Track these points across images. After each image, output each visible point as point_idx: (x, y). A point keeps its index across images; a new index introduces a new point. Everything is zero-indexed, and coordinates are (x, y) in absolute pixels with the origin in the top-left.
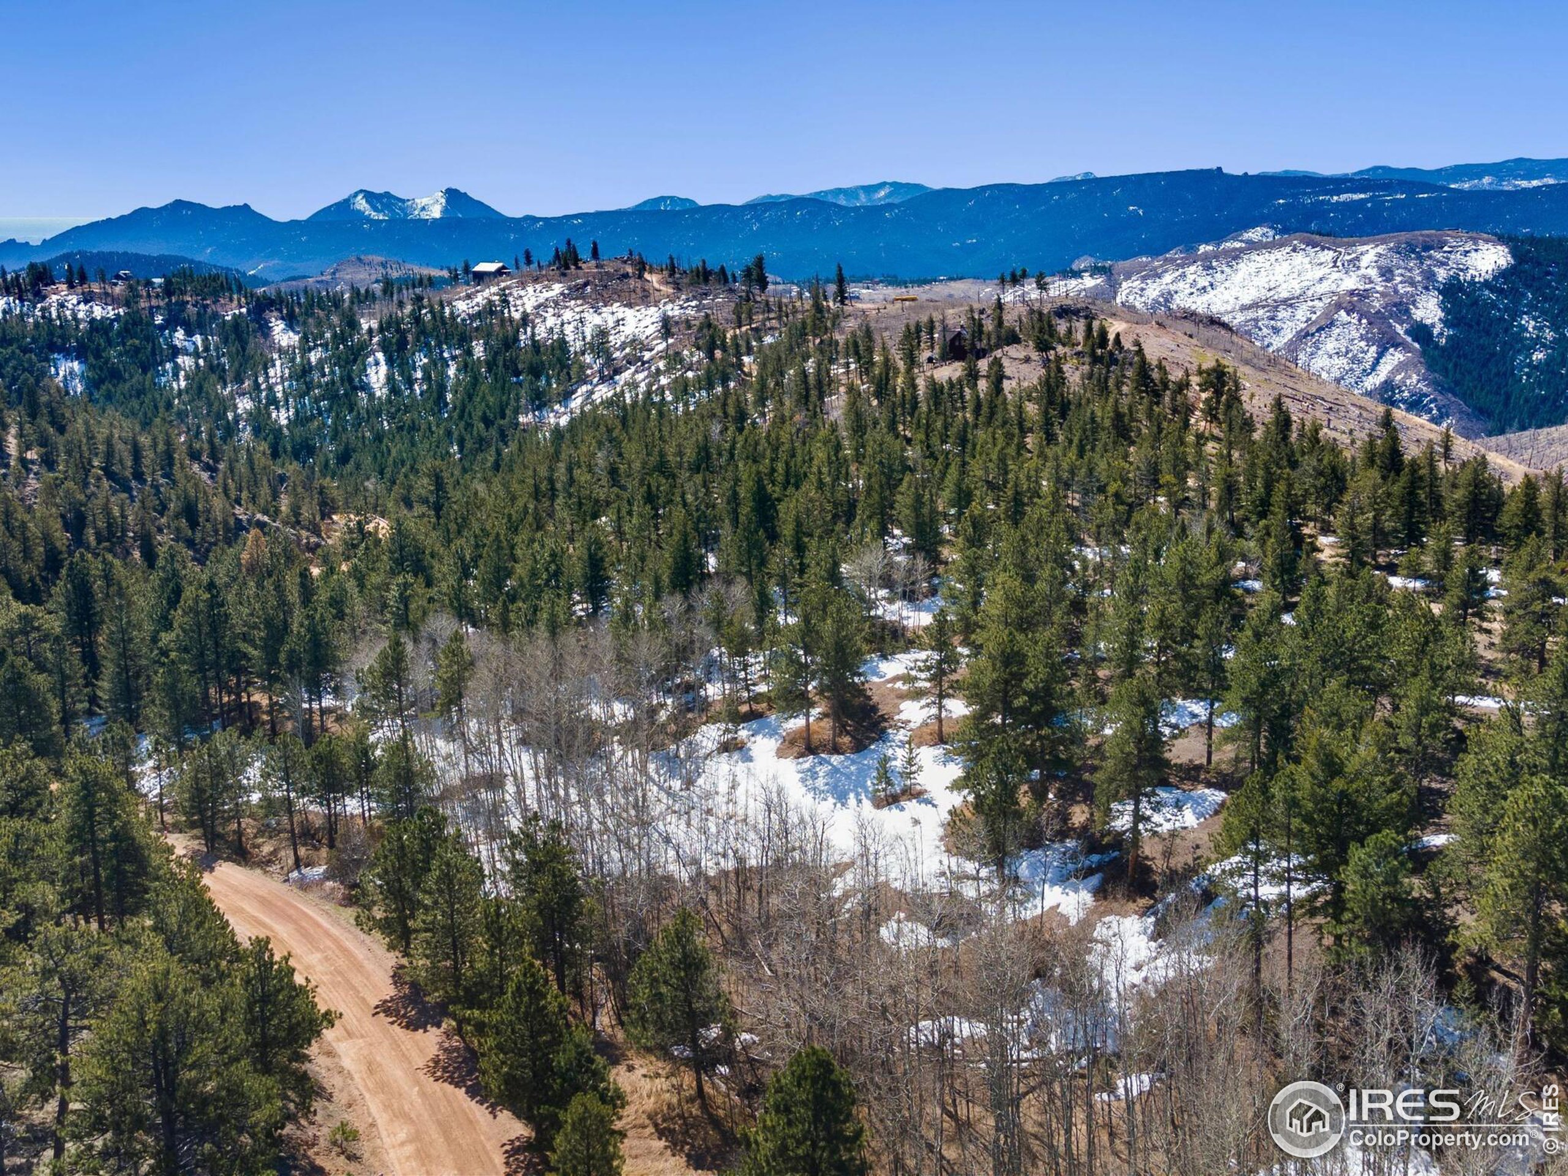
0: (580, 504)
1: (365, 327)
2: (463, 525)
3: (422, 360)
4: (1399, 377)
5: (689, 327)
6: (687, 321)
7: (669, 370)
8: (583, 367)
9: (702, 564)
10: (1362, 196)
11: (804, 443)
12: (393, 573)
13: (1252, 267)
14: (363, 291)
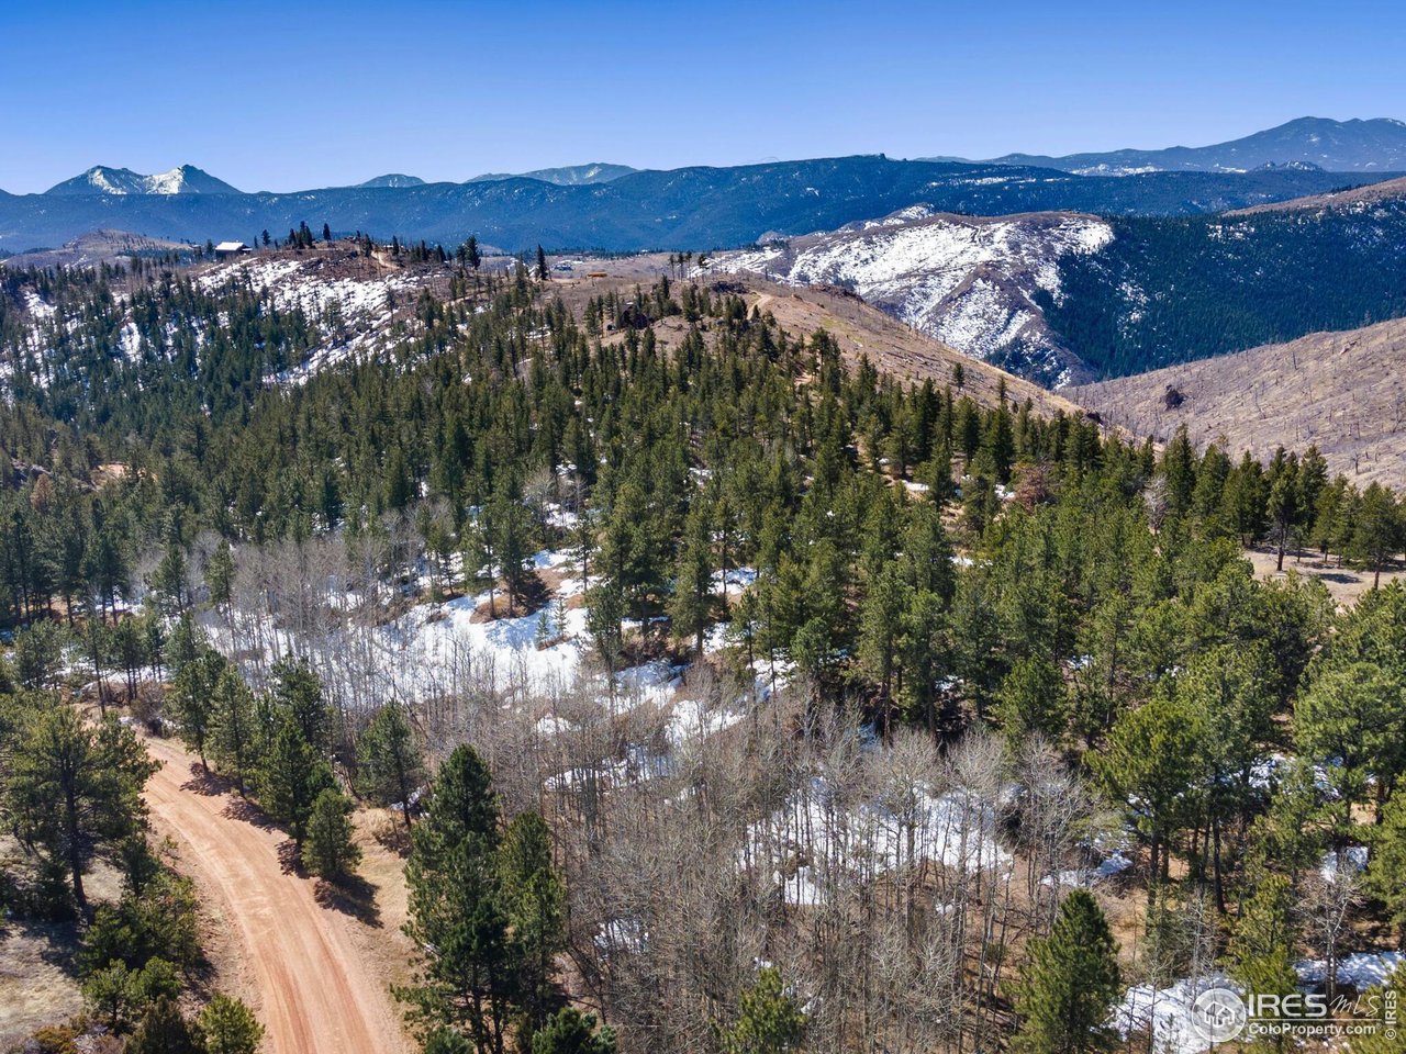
0: (318, 446)
1: (118, 300)
2: (223, 464)
3: (172, 329)
4: (1025, 335)
5: (411, 300)
6: (409, 294)
7: (394, 336)
8: (318, 334)
9: (416, 489)
10: (1001, 180)
11: (496, 396)
12: (167, 504)
13: (906, 242)
14: (113, 267)
